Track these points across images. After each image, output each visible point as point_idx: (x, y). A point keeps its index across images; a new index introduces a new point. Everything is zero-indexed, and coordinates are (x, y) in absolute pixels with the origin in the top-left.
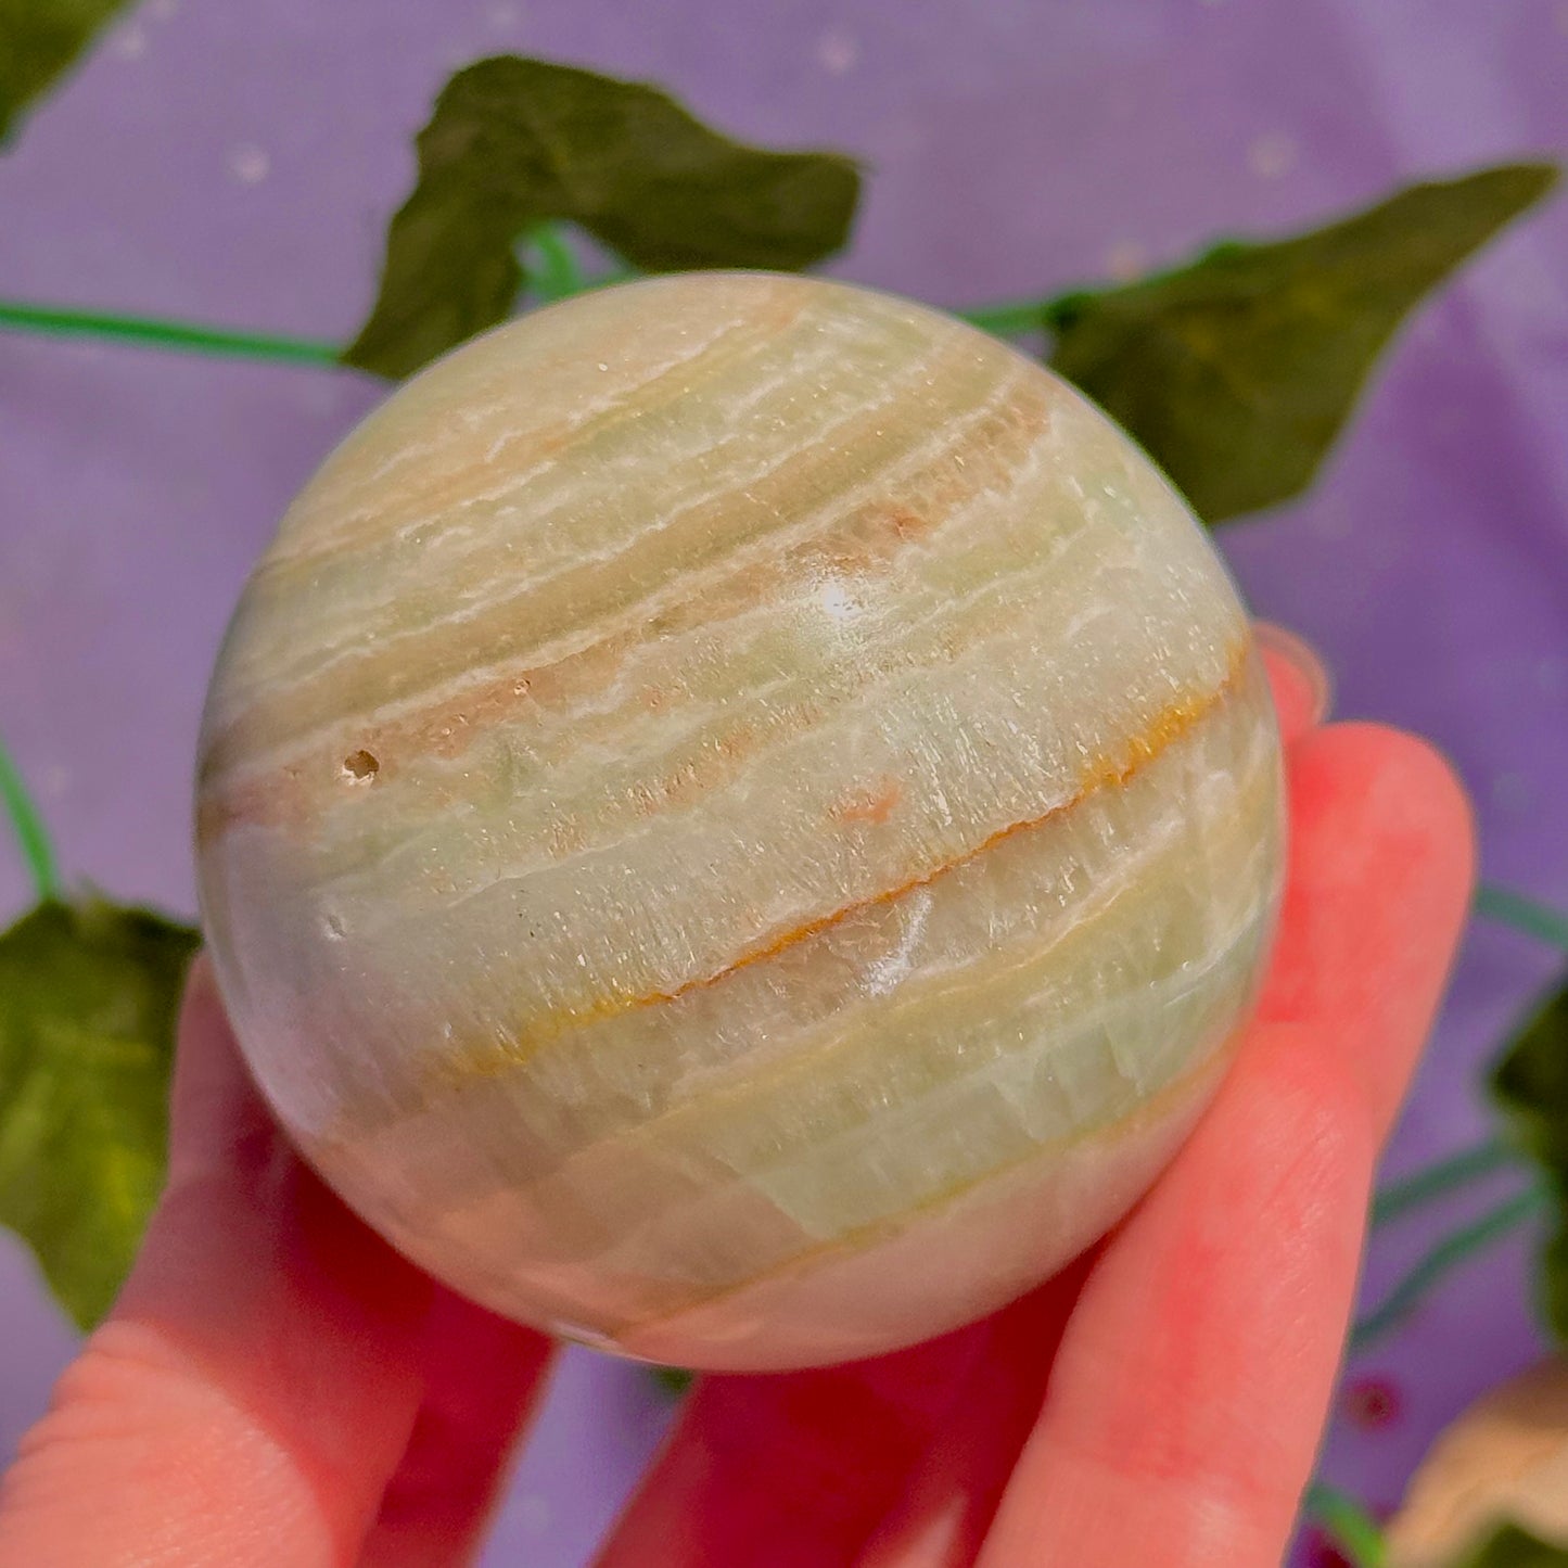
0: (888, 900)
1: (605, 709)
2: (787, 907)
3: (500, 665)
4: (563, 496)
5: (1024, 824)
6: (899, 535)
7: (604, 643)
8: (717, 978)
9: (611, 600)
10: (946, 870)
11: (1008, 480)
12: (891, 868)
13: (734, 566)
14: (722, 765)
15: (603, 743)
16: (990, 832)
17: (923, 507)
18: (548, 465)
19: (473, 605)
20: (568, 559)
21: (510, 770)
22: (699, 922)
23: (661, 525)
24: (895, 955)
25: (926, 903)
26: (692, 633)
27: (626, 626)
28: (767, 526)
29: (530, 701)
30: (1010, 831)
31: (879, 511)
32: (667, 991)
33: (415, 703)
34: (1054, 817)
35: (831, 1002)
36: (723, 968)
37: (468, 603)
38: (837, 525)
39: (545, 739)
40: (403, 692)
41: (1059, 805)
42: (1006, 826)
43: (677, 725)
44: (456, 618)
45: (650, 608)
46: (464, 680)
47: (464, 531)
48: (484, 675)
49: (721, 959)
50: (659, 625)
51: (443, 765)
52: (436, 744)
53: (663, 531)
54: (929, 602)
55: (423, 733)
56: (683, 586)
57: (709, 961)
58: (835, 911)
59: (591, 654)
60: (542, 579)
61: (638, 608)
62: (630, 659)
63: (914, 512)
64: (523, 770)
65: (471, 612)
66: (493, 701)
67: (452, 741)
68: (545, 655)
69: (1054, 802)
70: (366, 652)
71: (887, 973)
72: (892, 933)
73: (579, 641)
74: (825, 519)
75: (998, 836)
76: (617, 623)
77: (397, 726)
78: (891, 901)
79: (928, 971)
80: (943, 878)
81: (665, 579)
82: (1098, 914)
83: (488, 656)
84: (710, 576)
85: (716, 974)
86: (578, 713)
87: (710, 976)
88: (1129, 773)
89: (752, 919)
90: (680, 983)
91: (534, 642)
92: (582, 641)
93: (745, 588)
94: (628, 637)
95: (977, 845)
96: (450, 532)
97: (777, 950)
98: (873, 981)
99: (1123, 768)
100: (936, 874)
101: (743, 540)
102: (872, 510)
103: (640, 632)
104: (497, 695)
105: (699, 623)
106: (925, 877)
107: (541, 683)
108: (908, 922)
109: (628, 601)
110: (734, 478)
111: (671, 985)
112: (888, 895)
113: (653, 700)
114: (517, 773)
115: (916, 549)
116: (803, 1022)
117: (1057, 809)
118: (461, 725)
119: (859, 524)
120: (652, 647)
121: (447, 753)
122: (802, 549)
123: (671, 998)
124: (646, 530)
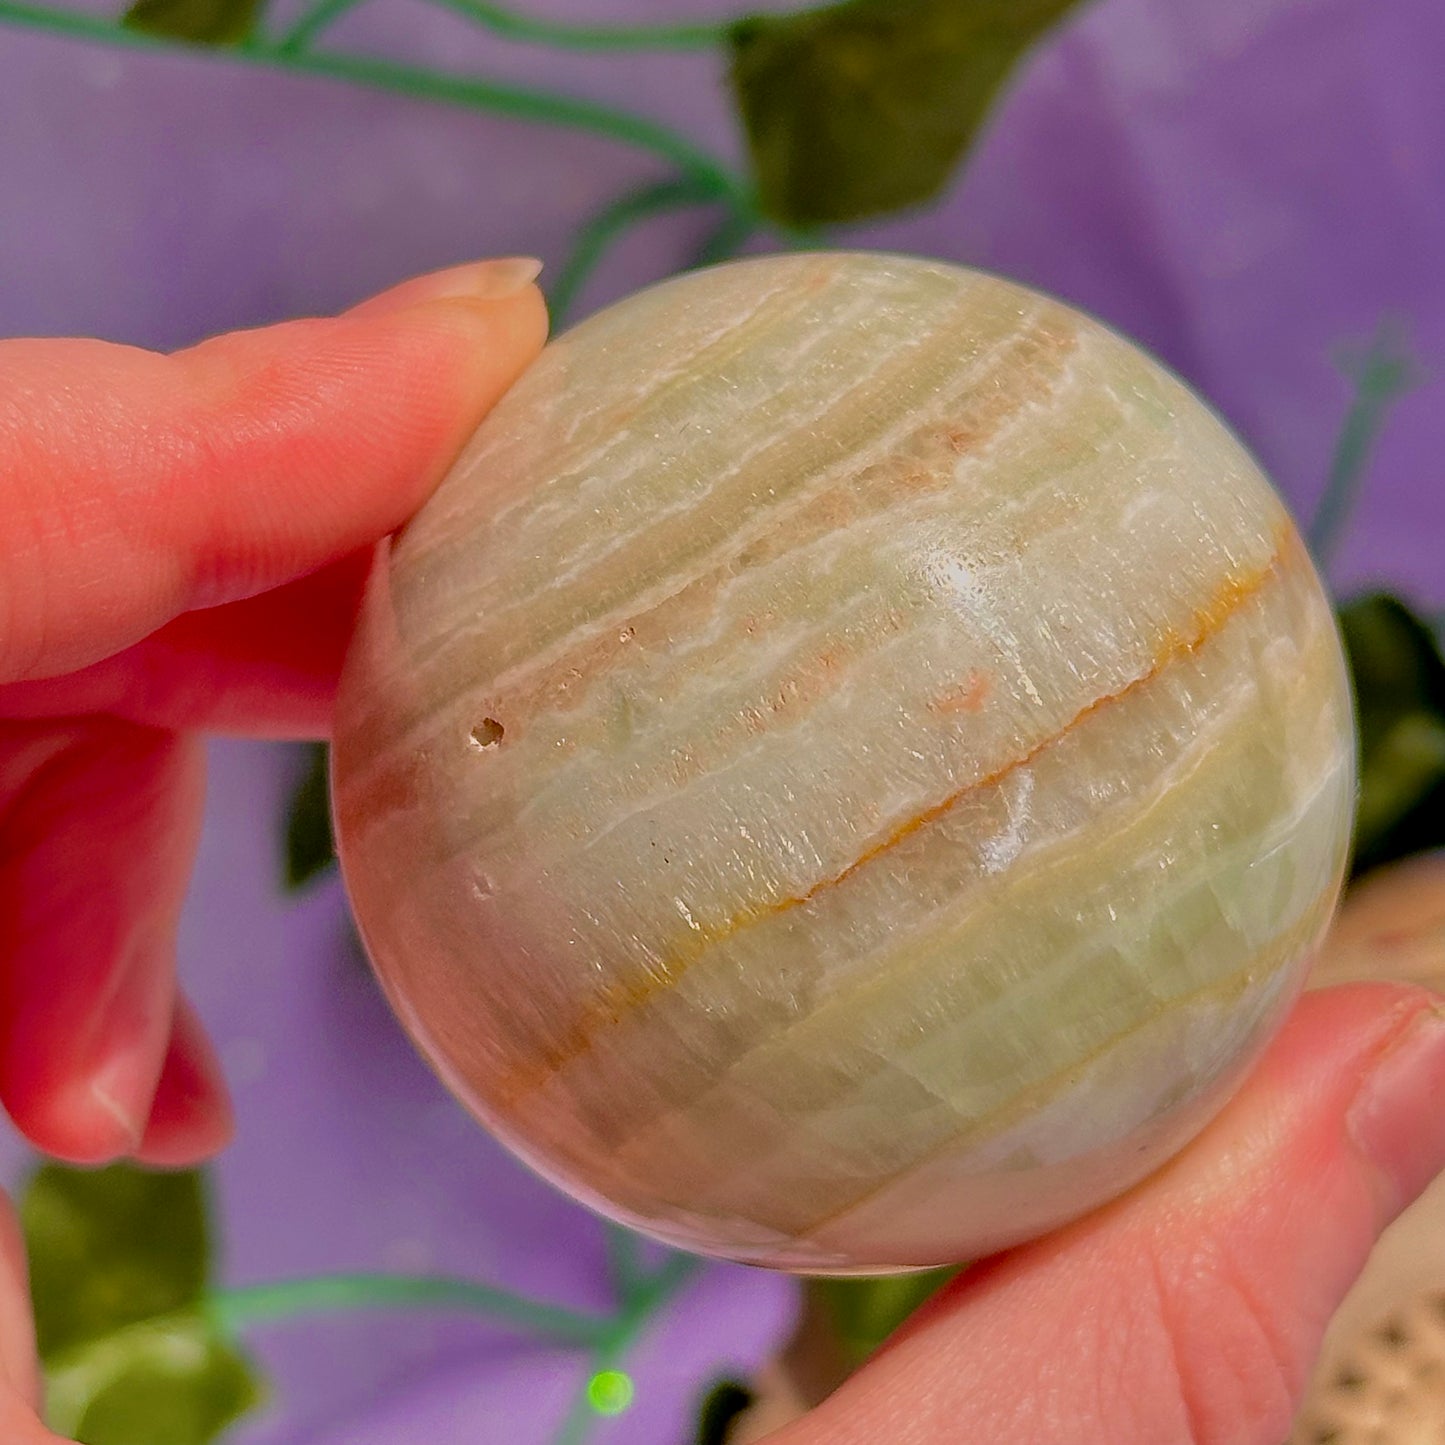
0: (992, 782)
1: (706, 642)
2: (900, 801)
3: (603, 618)
4: (640, 459)
5: (1109, 699)
6: (954, 449)
7: (697, 582)
8: (843, 877)
9: (697, 544)
10: (1041, 748)
11: (1047, 392)
12: (991, 753)
13: (806, 497)
14: (821, 677)
15: (708, 674)
16: (1079, 711)
17: (974, 423)
18: (623, 435)
19: (573, 569)
20: (652, 514)
21: (626, 713)
22: (819, 827)
23: (734, 471)
24: (1006, 833)
25: (1026, 780)
26: (777, 561)
27: (716, 565)
28: (832, 458)
29: (636, 646)
30: (1096, 705)
31: (932, 432)
32: (798, 895)
33: (530, 666)
34: (1134, 689)
35: (953, 885)
36: (849, 866)
37: (566, 569)
38: (897, 448)
39: (653, 678)
40: (518, 658)
41: (1138, 678)
42: (1092, 701)
43: (778, 646)
44: (558, 583)
45: (736, 544)
46: (572, 638)
47: (553, 506)
48: (589, 630)
49: (845, 857)
50: (745, 559)
51: (566, 718)
52: (554, 700)
53: (737, 476)
54: (992, 505)
55: (541, 692)
56: (762, 521)
57: (834, 861)
58: (944, 799)
59: (685, 595)
60: (631, 535)
61: (724, 547)
62: (724, 593)
63: (966, 428)
64: (638, 710)
65: (572, 575)
66: (602, 651)
67: (568, 695)
68: (644, 603)
69: (1134, 675)
70: (477, 630)
71: (1001, 850)
72: (1000, 814)
73: (672, 585)
74: (885, 445)
75: (1085, 712)
76: (706, 564)
77: (517, 689)
78: (996, 782)
79: (1039, 846)
80: (1040, 756)
81: (745, 518)
82: (1188, 776)
83: (593, 609)
84: (786, 509)
85: (843, 871)
86: (683, 650)
87: (837, 875)
88: (1197, 644)
89: (869, 816)
90: (809, 886)
91: (633, 593)
92: (677, 584)
93: (822, 515)
94: (718, 574)
95: (1067, 722)
96: (540, 509)
97: (895, 841)
98: (988, 860)
99: (1193, 638)
100: (1033, 752)
101: (811, 472)
102: (927, 431)
103: (729, 568)
104: (605, 646)
105: (782, 552)
106: (1023, 757)
107: (644, 628)
108: (1013, 802)
109: (714, 541)
110: (797, 420)
111: (803, 889)
112: (992, 778)
113: (748, 627)
114: (633, 713)
115: (972, 461)
116: (929, 907)
117: (1137, 681)
118: (575, 678)
119: (916, 445)
120: (742, 580)
121: (566, 706)
122: (868, 473)
123: (803, 901)
124: (722, 477)
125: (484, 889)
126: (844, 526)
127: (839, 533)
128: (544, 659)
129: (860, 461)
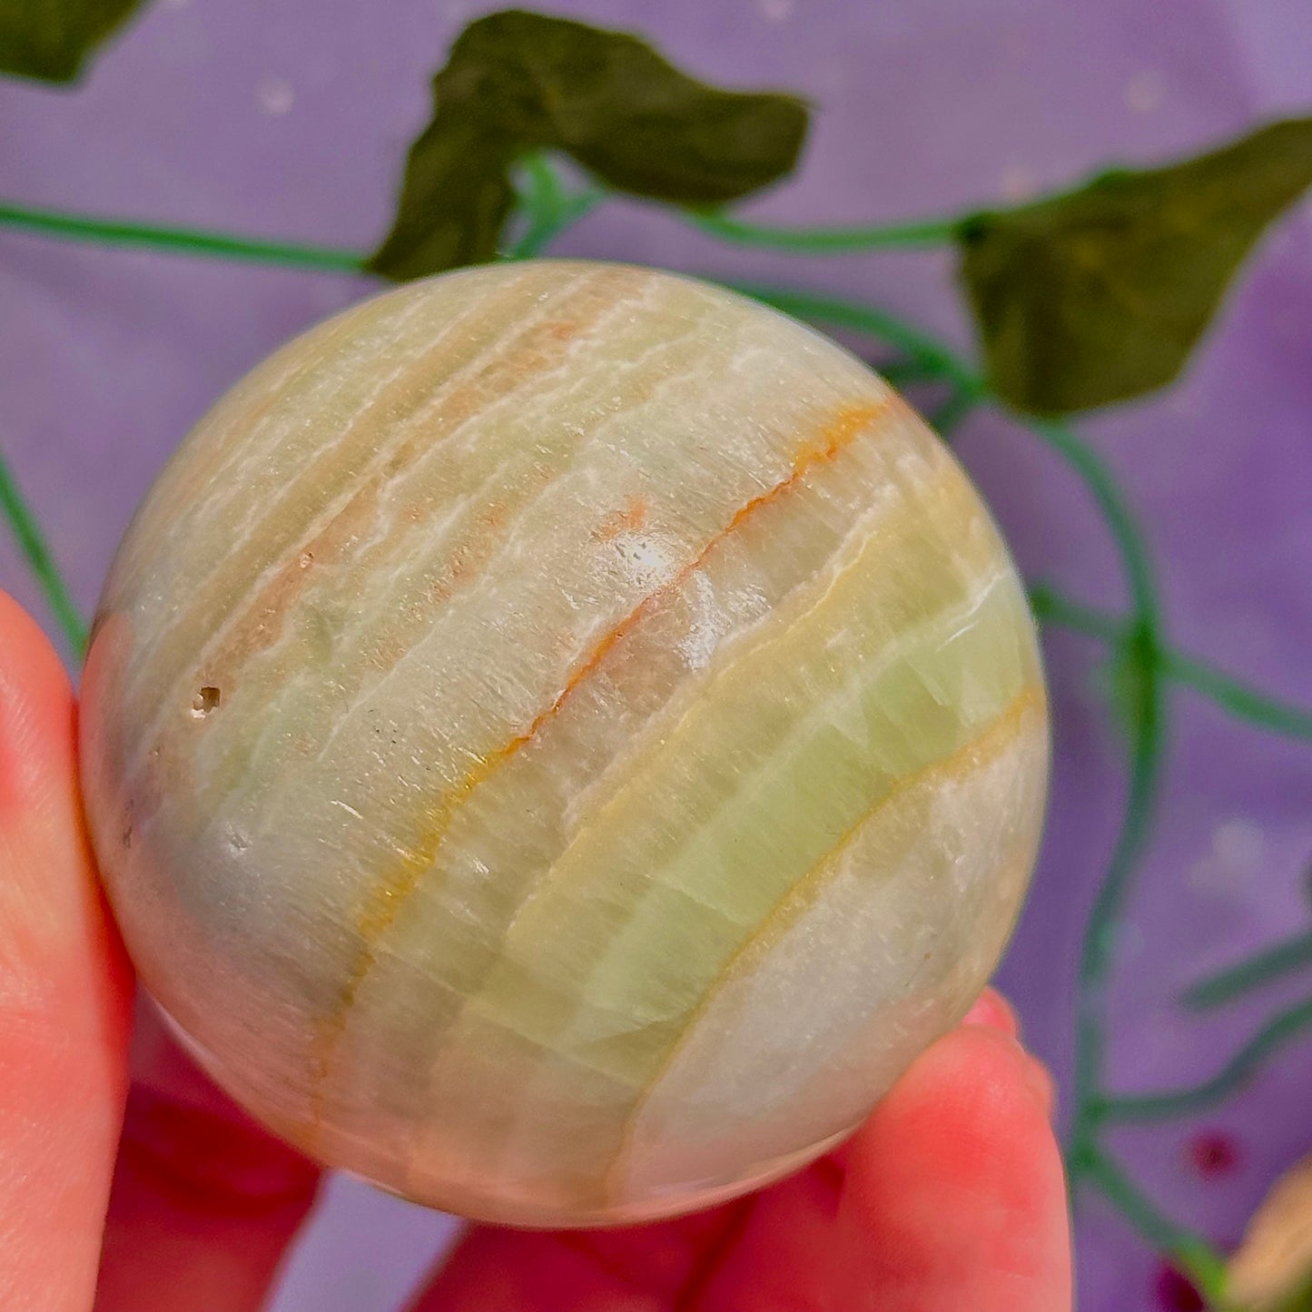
0: (672, 588)
1: (379, 539)
2: (592, 622)
3: (282, 557)
4: (284, 429)
5: (759, 500)
6: (562, 338)
7: (357, 496)
8: (559, 705)
10: (709, 550)
13: (437, 403)
14: (488, 535)
15: (387, 564)
16: (735, 512)
17: (575, 318)
18: (265, 421)
19: (246, 531)
20: (304, 462)
21: (323, 628)
22: (524, 664)
23: (369, 404)
24: (698, 630)
25: (702, 579)
26: (424, 456)
27: (369, 478)
28: (454, 368)
29: (316, 566)
30: (751, 507)
31: (539, 330)
32: (521, 734)
33: (227, 626)
34: (781, 490)
35: (663, 689)
36: (561, 693)
37: (240, 534)
38: (510, 348)
39: (340, 586)
40: (215, 626)
41: (783, 480)
42: (745, 504)
43: (444, 523)
44: (236, 547)
45: (385, 455)
46: (259, 585)
47: (217, 496)
48: (272, 572)
49: (555, 686)
50: (395, 464)
51: (270, 653)
52: (257, 642)
53: (372, 407)
55: (244, 642)
56: (402, 431)
57: (547, 693)
58: (631, 612)
59: (350, 510)
60: (290, 485)
61: (374, 462)
62: (385, 494)
63: (569, 323)
64: (332, 618)
65: (247, 537)
66: (288, 583)
67: (268, 631)
68: (315, 530)
69: (779, 479)
70: (176, 621)
71: (698, 647)
72: (687, 614)
73: (335, 508)
74: (499, 348)
75: (740, 514)
76: (362, 479)
77: (222, 650)
78: (675, 586)
79: (733, 636)
80: (709, 556)
81: (389, 433)
82: (856, 561)
83: (272, 557)
84: (423, 416)
85: (556, 700)
86: (359, 555)
87: (552, 704)
88: (831, 452)
89: (566, 642)
90: (530, 722)
91: (303, 525)
92: (340, 504)
93: (456, 411)
94: (375, 483)
95: (727, 524)
96: (207, 503)
97: (597, 660)
98: (688, 659)
99: (824, 448)
100: (703, 554)
101: (438, 384)
102: (536, 331)
103: (383, 475)
104: (291, 579)
105: (427, 448)
106: (694, 560)
107: (323, 549)
108: (698, 603)
109: (365, 459)
110: (415, 354)
111: (524, 727)
112: (671, 583)
113: (413, 512)
114: (327, 620)
115: (580, 343)
116: (647, 715)
117: (783, 484)
118: (271, 615)
119: (527, 341)
120: (399, 479)
121: (267, 641)
122: (488, 370)
123: (528, 739)
124: (359, 412)
125: (238, 843)
126: (478, 413)
127: (474, 419)
128: (241, 612)
129: (479, 364)
